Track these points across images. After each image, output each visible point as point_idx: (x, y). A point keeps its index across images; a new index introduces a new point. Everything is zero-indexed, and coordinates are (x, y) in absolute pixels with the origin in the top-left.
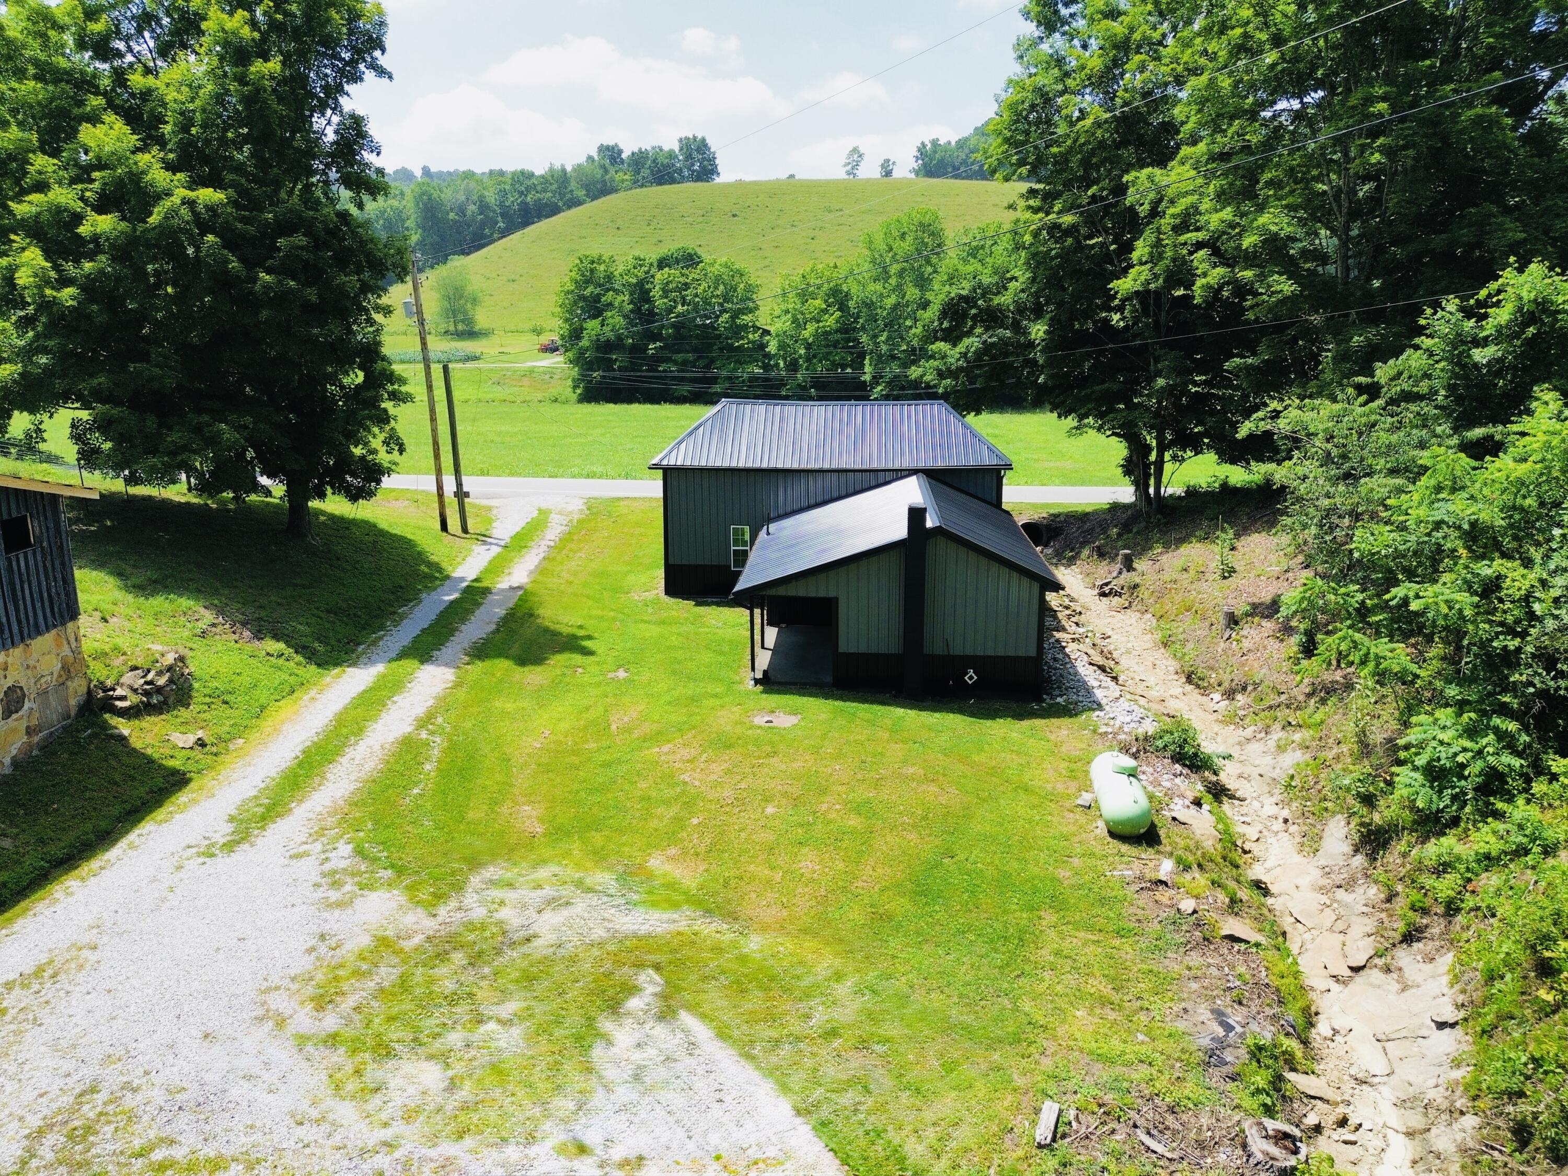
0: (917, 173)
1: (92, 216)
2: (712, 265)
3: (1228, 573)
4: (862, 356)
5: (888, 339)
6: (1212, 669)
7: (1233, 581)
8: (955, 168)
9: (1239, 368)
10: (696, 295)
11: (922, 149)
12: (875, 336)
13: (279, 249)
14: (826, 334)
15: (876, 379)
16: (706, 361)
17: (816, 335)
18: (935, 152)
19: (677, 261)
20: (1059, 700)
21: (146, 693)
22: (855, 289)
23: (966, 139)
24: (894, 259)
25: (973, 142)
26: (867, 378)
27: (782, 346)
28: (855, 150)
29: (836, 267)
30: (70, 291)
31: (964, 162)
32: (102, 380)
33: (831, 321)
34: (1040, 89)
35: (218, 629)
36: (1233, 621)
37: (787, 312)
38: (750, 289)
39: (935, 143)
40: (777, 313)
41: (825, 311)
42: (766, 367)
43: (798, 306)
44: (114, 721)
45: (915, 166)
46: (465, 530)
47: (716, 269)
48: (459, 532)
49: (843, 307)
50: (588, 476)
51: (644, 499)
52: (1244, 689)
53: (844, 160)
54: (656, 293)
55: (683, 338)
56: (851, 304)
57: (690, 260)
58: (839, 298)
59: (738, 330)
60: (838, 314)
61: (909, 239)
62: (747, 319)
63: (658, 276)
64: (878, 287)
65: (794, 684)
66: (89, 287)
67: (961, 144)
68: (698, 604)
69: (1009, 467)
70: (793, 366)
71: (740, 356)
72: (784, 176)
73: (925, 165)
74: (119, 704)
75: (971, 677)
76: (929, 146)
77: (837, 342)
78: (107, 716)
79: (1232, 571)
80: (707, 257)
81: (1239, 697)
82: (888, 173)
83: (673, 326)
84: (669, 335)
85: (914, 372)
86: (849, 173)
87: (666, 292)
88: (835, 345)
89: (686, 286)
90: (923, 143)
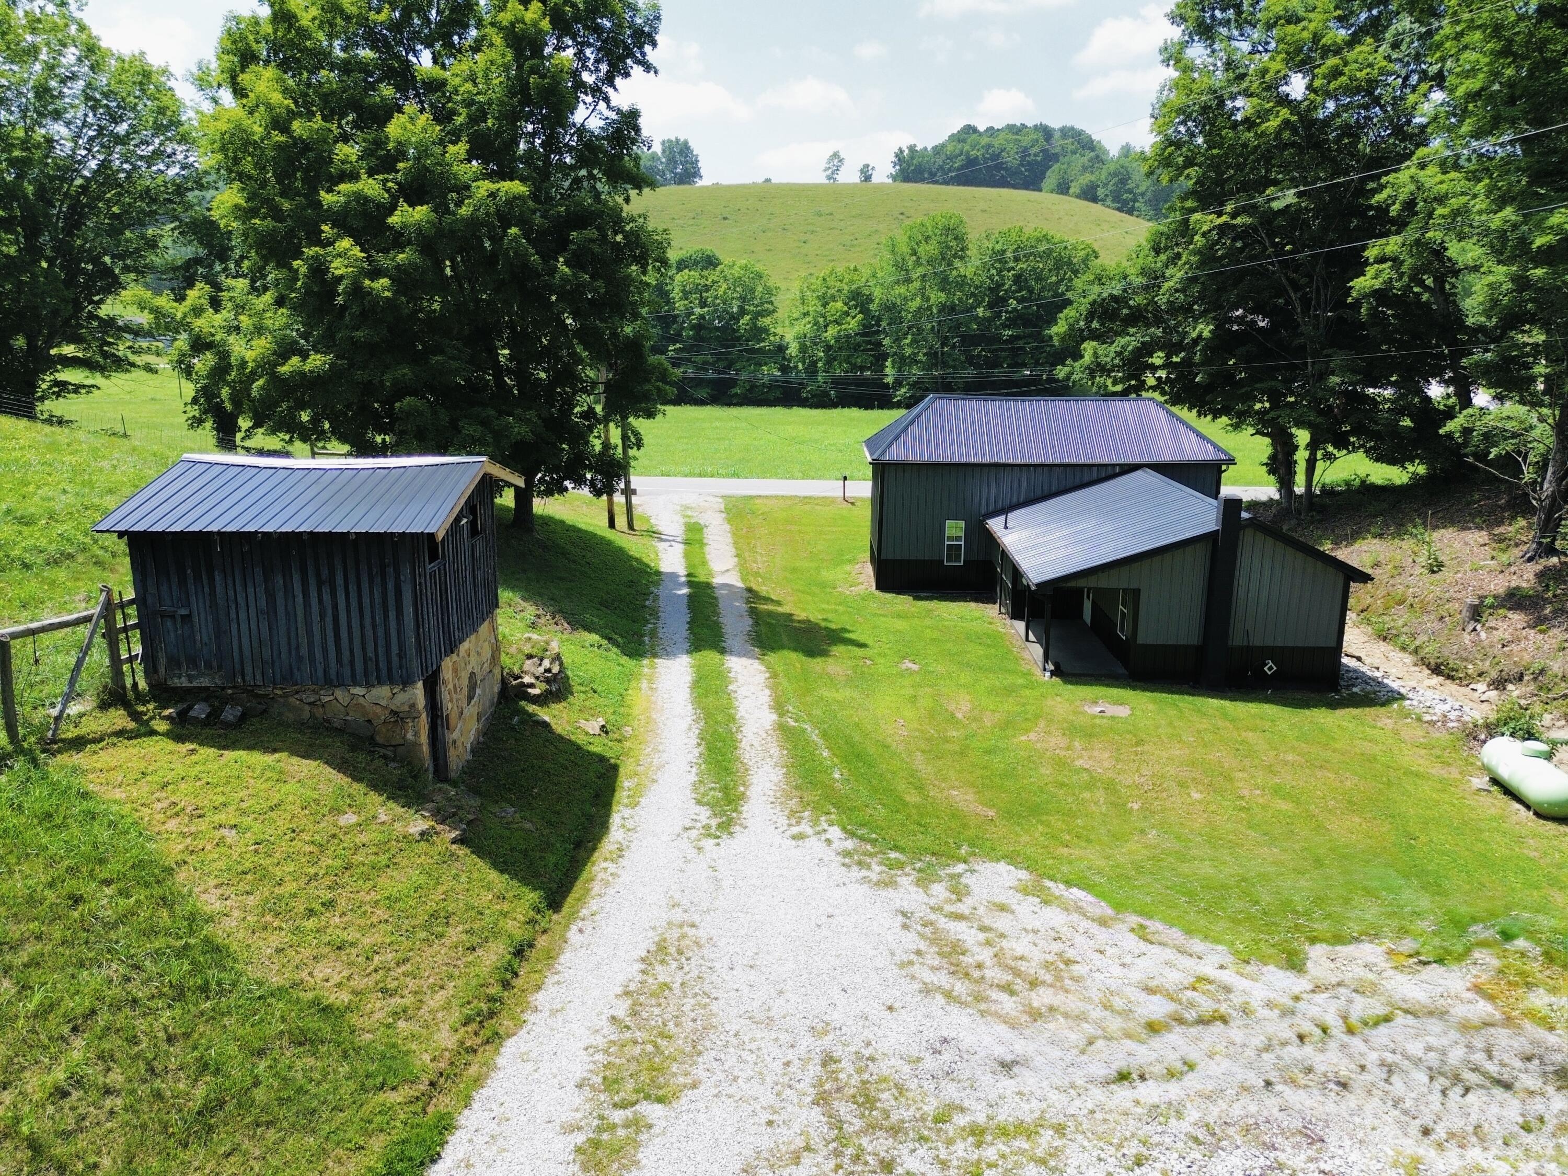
0: (894, 178)
1: (403, 206)
2: (732, 266)
3: (1435, 567)
4: (885, 357)
5: (914, 341)
6: (1466, 660)
7: (1445, 574)
8: (933, 175)
9: (1477, 364)
10: (716, 298)
11: (899, 155)
12: (897, 340)
13: (572, 242)
14: (848, 336)
15: (898, 383)
16: (725, 363)
17: (838, 339)
18: (912, 158)
19: (696, 263)
20: (1355, 690)
21: (548, 681)
22: (877, 293)
23: (943, 146)
24: (918, 263)
25: (950, 148)
26: (890, 380)
27: (803, 348)
28: (836, 155)
29: (855, 270)
30: (385, 281)
31: (941, 168)
32: (406, 371)
33: (853, 324)
34: (1215, 92)
35: (542, 620)
36: (1476, 613)
37: (806, 314)
38: (769, 291)
39: (912, 149)
40: (795, 315)
41: (847, 314)
42: (784, 369)
43: (820, 309)
44: (532, 708)
45: (893, 171)
46: (631, 526)
47: (737, 271)
48: (625, 528)
49: (865, 311)
50: (700, 475)
51: (776, 497)
52: (1520, 677)
53: (825, 165)
54: (676, 294)
55: (702, 339)
56: (873, 307)
57: (710, 262)
58: (859, 300)
59: (759, 333)
60: (860, 316)
61: (934, 242)
62: (765, 321)
63: (678, 278)
64: (902, 290)
65: (1091, 676)
66: (400, 277)
67: (938, 150)
68: (917, 598)
69: (1231, 461)
70: (812, 369)
71: (758, 357)
72: (760, 180)
73: (902, 170)
74: (531, 691)
75: (1270, 667)
76: (906, 152)
77: (859, 345)
78: (523, 703)
79: (1440, 565)
80: (726, 259)
81: (1510, 687)
82: (867, 178)
83: (693, 327)
84: (689, 337)
85: (1061, 372)
86: (829, 178)
87: (686, 294)
88: (857, 347)
89: (707, 288)
90: (900, 149)
